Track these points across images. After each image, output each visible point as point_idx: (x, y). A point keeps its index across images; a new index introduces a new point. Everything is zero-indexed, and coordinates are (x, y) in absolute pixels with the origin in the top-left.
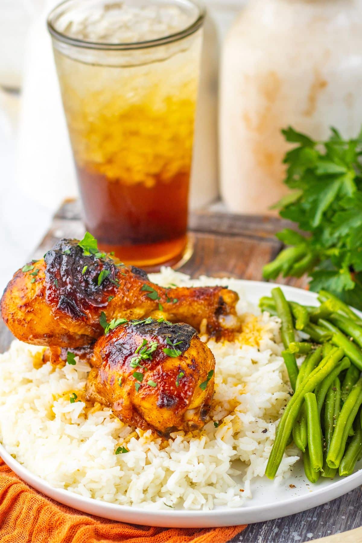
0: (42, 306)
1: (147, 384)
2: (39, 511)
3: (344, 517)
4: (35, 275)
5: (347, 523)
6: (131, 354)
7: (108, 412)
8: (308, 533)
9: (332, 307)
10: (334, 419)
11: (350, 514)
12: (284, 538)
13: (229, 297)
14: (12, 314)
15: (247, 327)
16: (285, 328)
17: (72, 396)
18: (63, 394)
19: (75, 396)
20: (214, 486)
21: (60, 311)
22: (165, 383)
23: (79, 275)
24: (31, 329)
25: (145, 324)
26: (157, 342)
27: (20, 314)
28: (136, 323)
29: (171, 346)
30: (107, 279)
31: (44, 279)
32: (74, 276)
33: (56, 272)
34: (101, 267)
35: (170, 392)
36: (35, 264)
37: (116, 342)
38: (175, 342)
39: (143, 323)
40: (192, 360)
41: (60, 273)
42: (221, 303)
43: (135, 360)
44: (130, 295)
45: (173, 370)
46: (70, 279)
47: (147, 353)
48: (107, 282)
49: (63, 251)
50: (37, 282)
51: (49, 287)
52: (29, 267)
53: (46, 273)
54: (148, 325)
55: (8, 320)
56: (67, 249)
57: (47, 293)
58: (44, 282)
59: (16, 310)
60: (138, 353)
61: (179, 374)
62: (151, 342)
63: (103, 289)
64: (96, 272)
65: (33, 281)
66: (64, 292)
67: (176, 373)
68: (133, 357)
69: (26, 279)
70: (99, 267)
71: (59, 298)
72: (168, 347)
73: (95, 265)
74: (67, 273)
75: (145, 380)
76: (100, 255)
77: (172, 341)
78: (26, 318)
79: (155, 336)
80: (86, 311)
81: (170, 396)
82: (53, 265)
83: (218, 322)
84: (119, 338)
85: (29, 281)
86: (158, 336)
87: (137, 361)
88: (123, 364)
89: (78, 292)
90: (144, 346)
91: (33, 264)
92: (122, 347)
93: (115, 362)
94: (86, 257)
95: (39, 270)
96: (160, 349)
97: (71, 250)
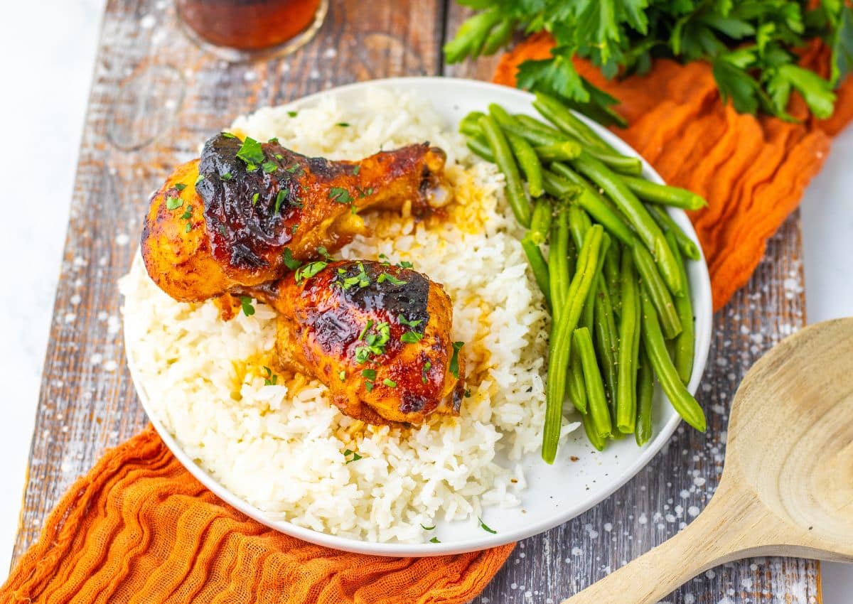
0: (207, 262)
1: (383, 384)
2: (261, 562)
3: (643, 488)
4: (189, 216)
5: (649, 497)
6: (353, 340)
7: (316, 389)
8: (605, 523)
9: (572, 151)
10: (612, 352)
11: (650, 480)
12: (577, 537)
13: (436, 164)
14: (166, 274)
15: (462, 196)
16: (512, 189)
17: (264, 372)
18: (248, 362)
19: (269, 371)
20: (478, 481)
21: (234, 268)
22: (408, 381)
23: (249, 208)
24: (195, 291)
25: (361, 288)
26: (387, 323)
27: (178, 275)
28: (347, 286)
29: (407, 327)
30: (286, 202)
31: (203, 222)
32: (244, 211)
33: (219, 214)
34: (275, 187)
35: (416, 392)
36: (182, 194)
37: (322, 313)
38: (411, 318)
39: (358, 285)
40: (435, 336)
41: (225, 213)
42: (427, 174)
43: (362, 352)
44: (317, 213)
45: (416, 361)
46: (240, 221)
47: (378, 344)
48: (286, 206)
49: (221, 174)
50: (194, 228)
51: (215, 239)
52: (175, 201)
53: (206, 215)
54: (365, 288)
55: (159, 280)
56: (225, 171)
57: (214, 246)
58: (205, 229)
59: (170, 269)
60: (363, 339)
61: (424, 365)
62: (379, 323)
63: (283, 216)
64: (270, 196)
65: (189, 228)
66: (236, 240)
67: (420, 364)
68: (357, 346)
69: (178, 225)
70: (273, 187)
71: (231, 251)
72: (403, 328)
73: (267, 186)
74: (235, 212)
75: (380, 378)
76: (269, 167)
77: (407, 318)
78: (186, 279)
79: (381, 310)
80: (267, 256)
81: (416, 397)
82: (214, 206)
83: (427, 201)
84: (326, 308)
85: (182, 229)
86: (385, 311)
87: (365, 354)
88: (344, 355)
89: (255, 237)
90: (369, 329)
91: (179, 193)
92: (336, 325)
93: (330, 347)
94: (253, 174)
95: (192, 208)
96: (394, 335)
97: (232, 172)
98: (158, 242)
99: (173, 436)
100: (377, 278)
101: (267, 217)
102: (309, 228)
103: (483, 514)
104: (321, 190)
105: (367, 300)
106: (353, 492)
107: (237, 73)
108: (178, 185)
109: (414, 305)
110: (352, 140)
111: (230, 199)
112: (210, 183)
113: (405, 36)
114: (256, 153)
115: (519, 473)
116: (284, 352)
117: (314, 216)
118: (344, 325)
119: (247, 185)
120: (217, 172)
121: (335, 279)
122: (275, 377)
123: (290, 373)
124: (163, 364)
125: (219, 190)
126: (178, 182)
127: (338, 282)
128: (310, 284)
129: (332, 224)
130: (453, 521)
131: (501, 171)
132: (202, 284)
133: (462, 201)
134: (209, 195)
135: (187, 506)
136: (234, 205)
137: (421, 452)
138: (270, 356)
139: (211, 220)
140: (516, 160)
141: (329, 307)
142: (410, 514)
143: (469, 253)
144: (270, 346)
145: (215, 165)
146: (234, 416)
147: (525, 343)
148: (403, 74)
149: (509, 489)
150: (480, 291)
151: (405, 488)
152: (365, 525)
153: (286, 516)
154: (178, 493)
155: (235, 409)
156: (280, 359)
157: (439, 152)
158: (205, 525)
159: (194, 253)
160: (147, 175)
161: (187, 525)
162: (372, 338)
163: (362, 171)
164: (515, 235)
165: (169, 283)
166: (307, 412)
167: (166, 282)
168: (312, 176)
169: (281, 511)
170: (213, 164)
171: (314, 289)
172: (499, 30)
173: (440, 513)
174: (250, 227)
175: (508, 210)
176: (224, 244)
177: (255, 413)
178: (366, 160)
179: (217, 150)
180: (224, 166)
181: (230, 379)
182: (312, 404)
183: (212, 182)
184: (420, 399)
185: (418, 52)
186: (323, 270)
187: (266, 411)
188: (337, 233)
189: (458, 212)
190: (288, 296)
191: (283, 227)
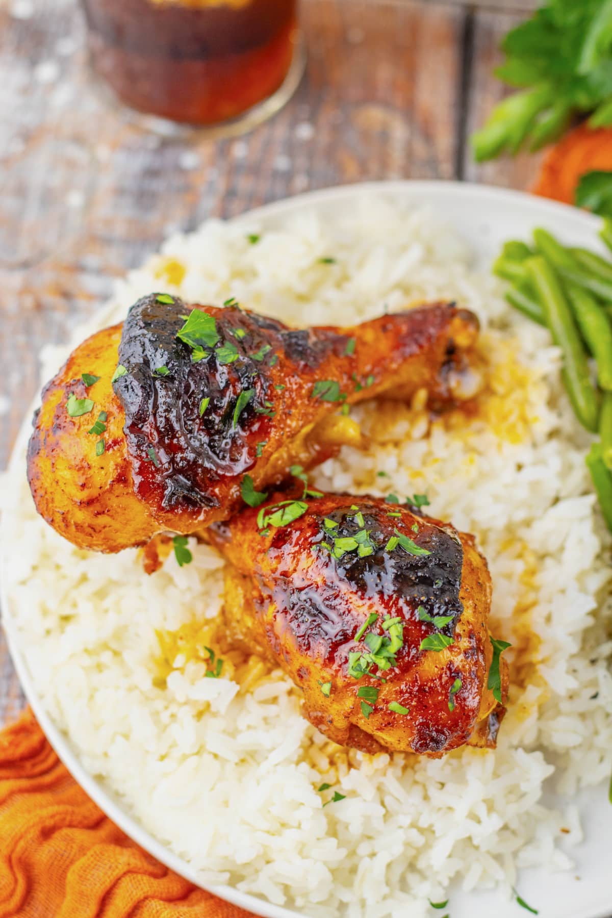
0: (126, 501)
1: (387, 709)
4: (101, 430)
6: (347, 639)
7: (280, 684)
13: (466, 337)
14: (63, 514)
15: (500, 381)
16: (573, 374)
17: (204, 654)
18: (181, 634)
19: (211, 652)
20: (514, 833)
21: (168, 511)
22: (426, 707)
23: (193, 420)
24: (106, 539)
25: (361, 559)
26: (399, 619)
27: (81, 516)
28: (339, 552)
29: (430, 626)
30: (249, 408)
31: (122, 440)
32: (186, 423)
33: (148, 430)
34: (234, 386)
35: (437, 723)
36: (92, 392)
37: (300, 590)
38: (436, 611)
39: (355, 551)
40: (470, 637)
41: (157, 428)
42: (452, 351)
43: (359, 659)
44: (293, 423)
45: (440, 678)
46: (178, 441)
47: (385, 654)
48: (250, 415)
49: (152, 366)
50: (108, 449)
51: (140, 468)
52: (81, 403)
53: (127, 431)
54: (366, 558)
55: (53, 521)
56: (159, 362)
57: (138, 480)
58: (125, 451)
59: (70, 507)
60: (362, 639)
61: (452, 684)
62: (387, 617)
63: (244, 430)
64: (225, 401)
65: (101, 450)
66: (171, 471)
67: (447, 682)
68: (352, 649)
69: (84, 441)
70: (231, 387)
71: (164, 488)
72: (424, 628)
73: (222, 385)
74: (171, 427)
75: (383, 700)
76: (227, 355)
77: (431, 612)
78: (93, 523)
79: (390, 597)
80: (217, 490)
81: (437, 731)
82: (139, 419)
83: (449, 391)
84: (307, 583)
85: (90, 448)
86: (397, 599)
87: (363, 663)
88: (331, 659)
89: (201, 466)
90: (371, 625)
91: (87, 390)
92: (320, 612)
93: (309, 643)
94: (200, 365)
95: (108, 416)
96: (409, 639)
97: (170, 365)
98: (53, 464)
99: (65, 734)
100: (385, 541)
101: (219, 432)
102: (280, 444)
103: (518, 879)
104: (301, 387)
105: (369, 577)
106: (331, 850)
107: (170, 155)
108: (86, 376)
109: (442, 590)
110: (339, 285)
111: (164, 407)
112: (135, 383)
113: (410, 111)
114: (207, 331)
115: (572, 818)
116: (234, 624)
117: (289, 426)
118: (333, 615)
119: (192, 383)
120: (146, 362)
121: (320, 536)
122: (220, 662)
123: (242, 654)
124: (52, 622)
125: (149, 391)
126: (86, 371)
127: (324, 544)
128: (281, 538)
129: (313, 430)
130: (475, 890)
131: (555, 342)
132: (117, 531)
133: (500, 388)
134: (134, 400)
135: (83, 850)
136: (172, 416)
137: (433, 791)
138: (213, 626)
139: (136, 440)
140: (577, 326)
141: (309, 583)
142: (412, 879)
143: (508, 475)
144: (213, 612)
145: (144, 350)
146: (156, 714)
147: (590, 621)
148: (407, 175)
149: (557, 842)
150: (523, 533)
151: (408, 844)
152: (346, 896)
153: (230, 879)
154: (71, 826)
155: (159, 705)
156: (228, 633)
157: (471, 318)
158: (108, 883)
159: (108, 487)
160: (39, 307)
161: (82, 878)
162: (375, 641)
163: (360, 348)
164: (574, 442)
165: (67, 526)
166: (265, 719)
167: (62, 525)
168: (288, 363)
169: (224, 871)
170: (141, 349)
171: (288, 548)
172: (549, 119)
173: (457, 879)
174: (194, 450)
175: (564, 401)
176: (154, 477)
177: (186, 715)
178: (364, 326)
179: (147, 325)
180: (158, 354)
181: (152, 656)
182: (273, 709)
183: (138, 380)
184: (443, 733)
185: (428, 136)
186: (301, 518)
187: (203, 712)
188: (319, 443)
189: (492, 406)
190: (246, 546)
191: (243, 446)
